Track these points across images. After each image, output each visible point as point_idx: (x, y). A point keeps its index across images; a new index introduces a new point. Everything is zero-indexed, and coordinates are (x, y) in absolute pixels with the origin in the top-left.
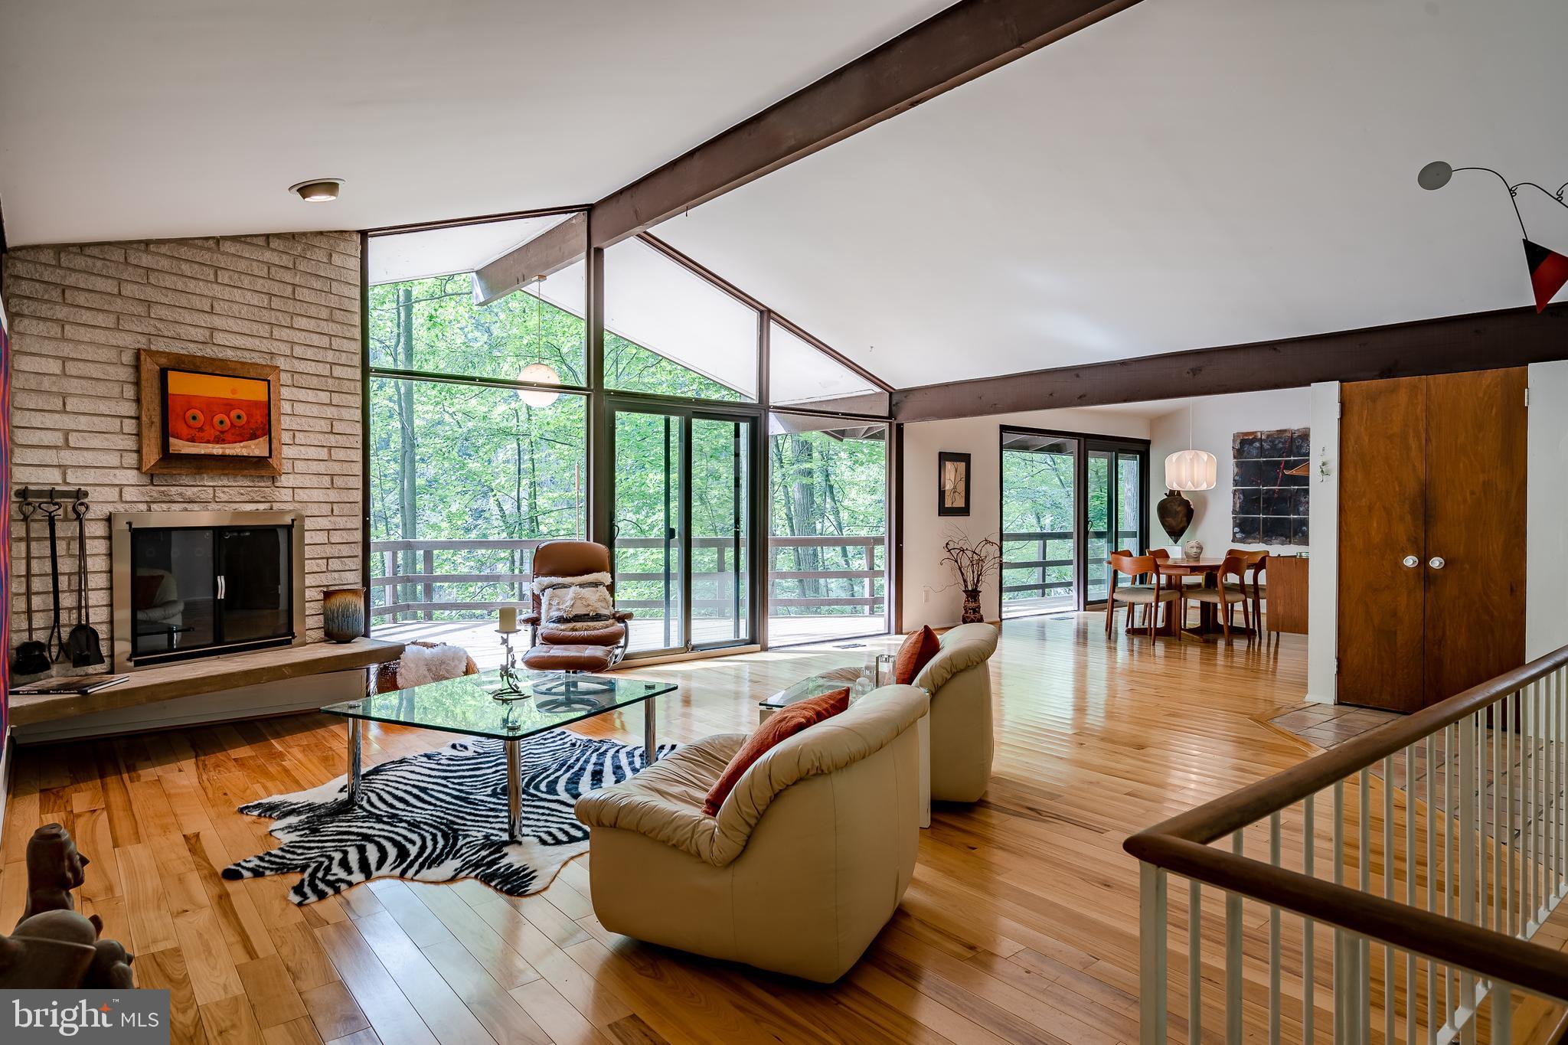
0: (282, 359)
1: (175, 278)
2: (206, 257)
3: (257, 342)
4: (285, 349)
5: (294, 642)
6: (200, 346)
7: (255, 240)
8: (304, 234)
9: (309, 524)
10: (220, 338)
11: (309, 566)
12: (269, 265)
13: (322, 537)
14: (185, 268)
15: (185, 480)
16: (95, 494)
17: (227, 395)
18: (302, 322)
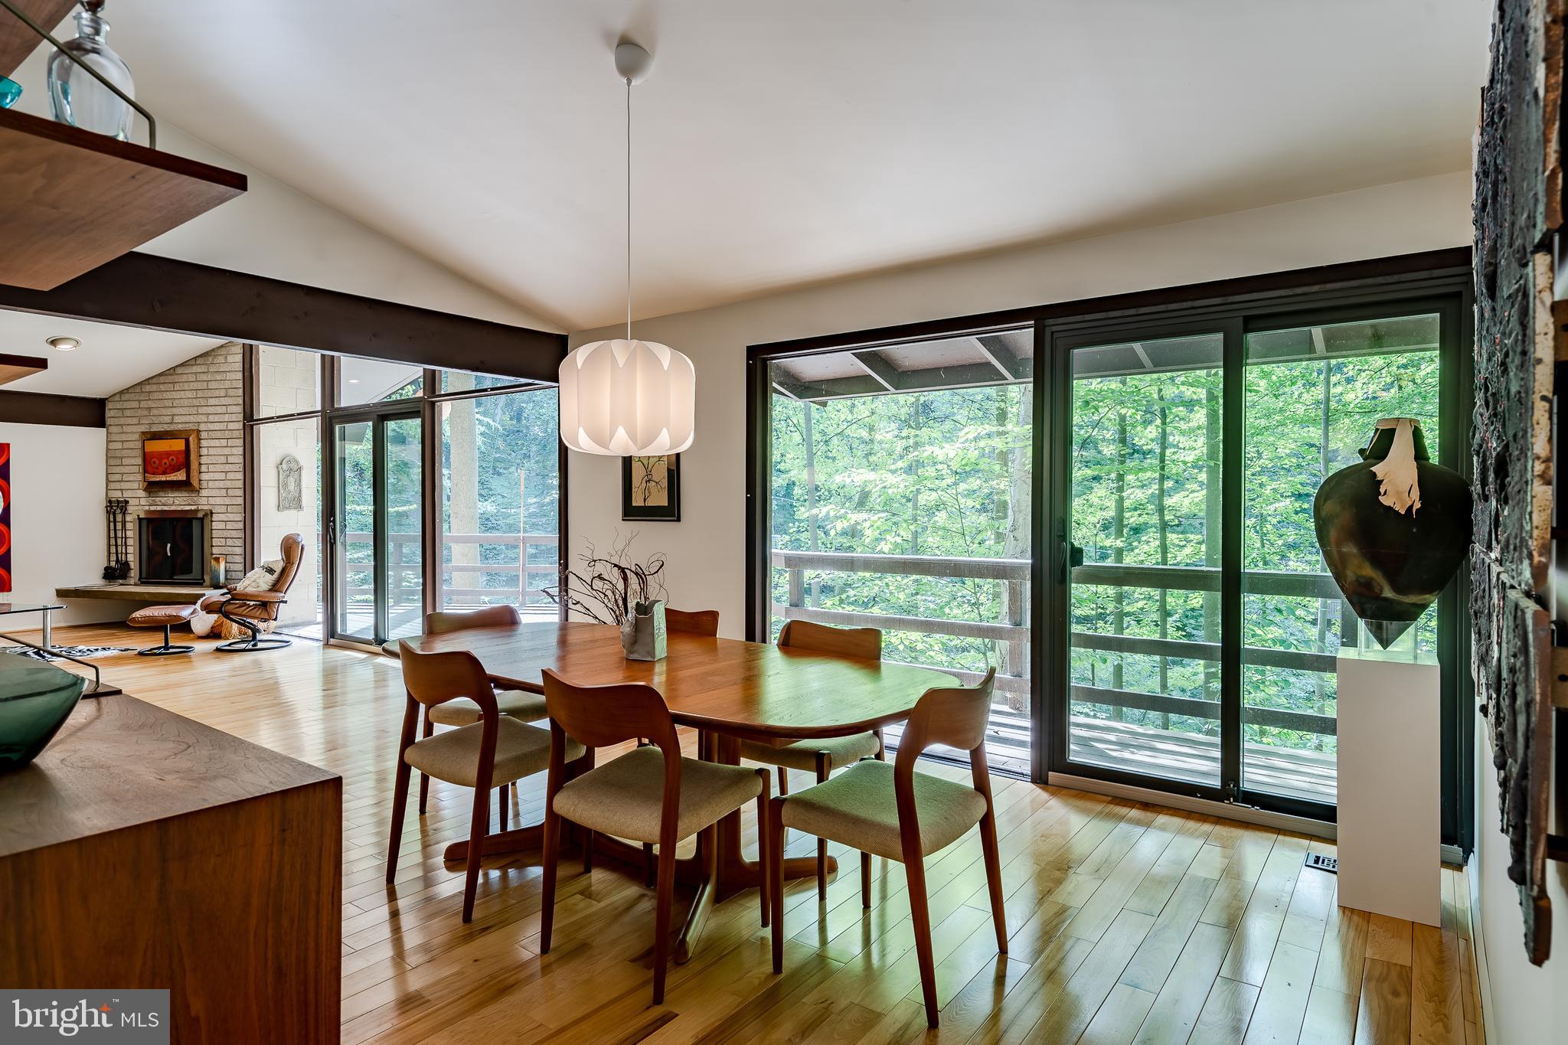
0: (203, 425)
1: (158, 393)
2: (170, 379)
3: (191, 417)
4: (204, 418)
5: (205, 584)
6: (168, 425)
7: (190, 363)
8: (213, 350)
9: (215, 517)
10: (177, 419)
11: (215, 542)
12: (196, 373)
13: (222, 526)
14: (162, 387)
15: (161, 494)
16: (132, 502)
17: (167, 449)
18: (212, 401)
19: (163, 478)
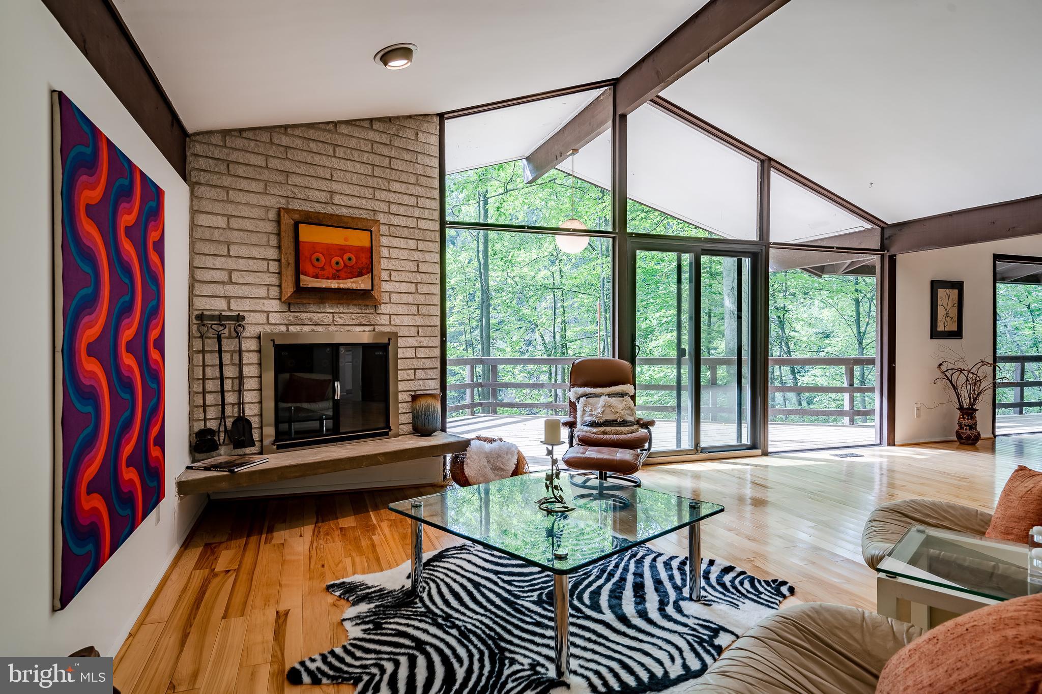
0: (382, 215)
1: (305, 154)
2: (326, 137)
3: (364, 201)
4: (383, 207)
5: (390, 433)
6: (323, 206)
7: (362, 124)
8: (398, 118)
9: (401, 342)
10: (337, 199)
11: (402, 375)
12: (373, 142)
13: (410, 353)
14: (313, 146)
15: (313, 308)
16: (250, 318)
17: (341, 242)
18: (396, 186)
19: (334, 284)
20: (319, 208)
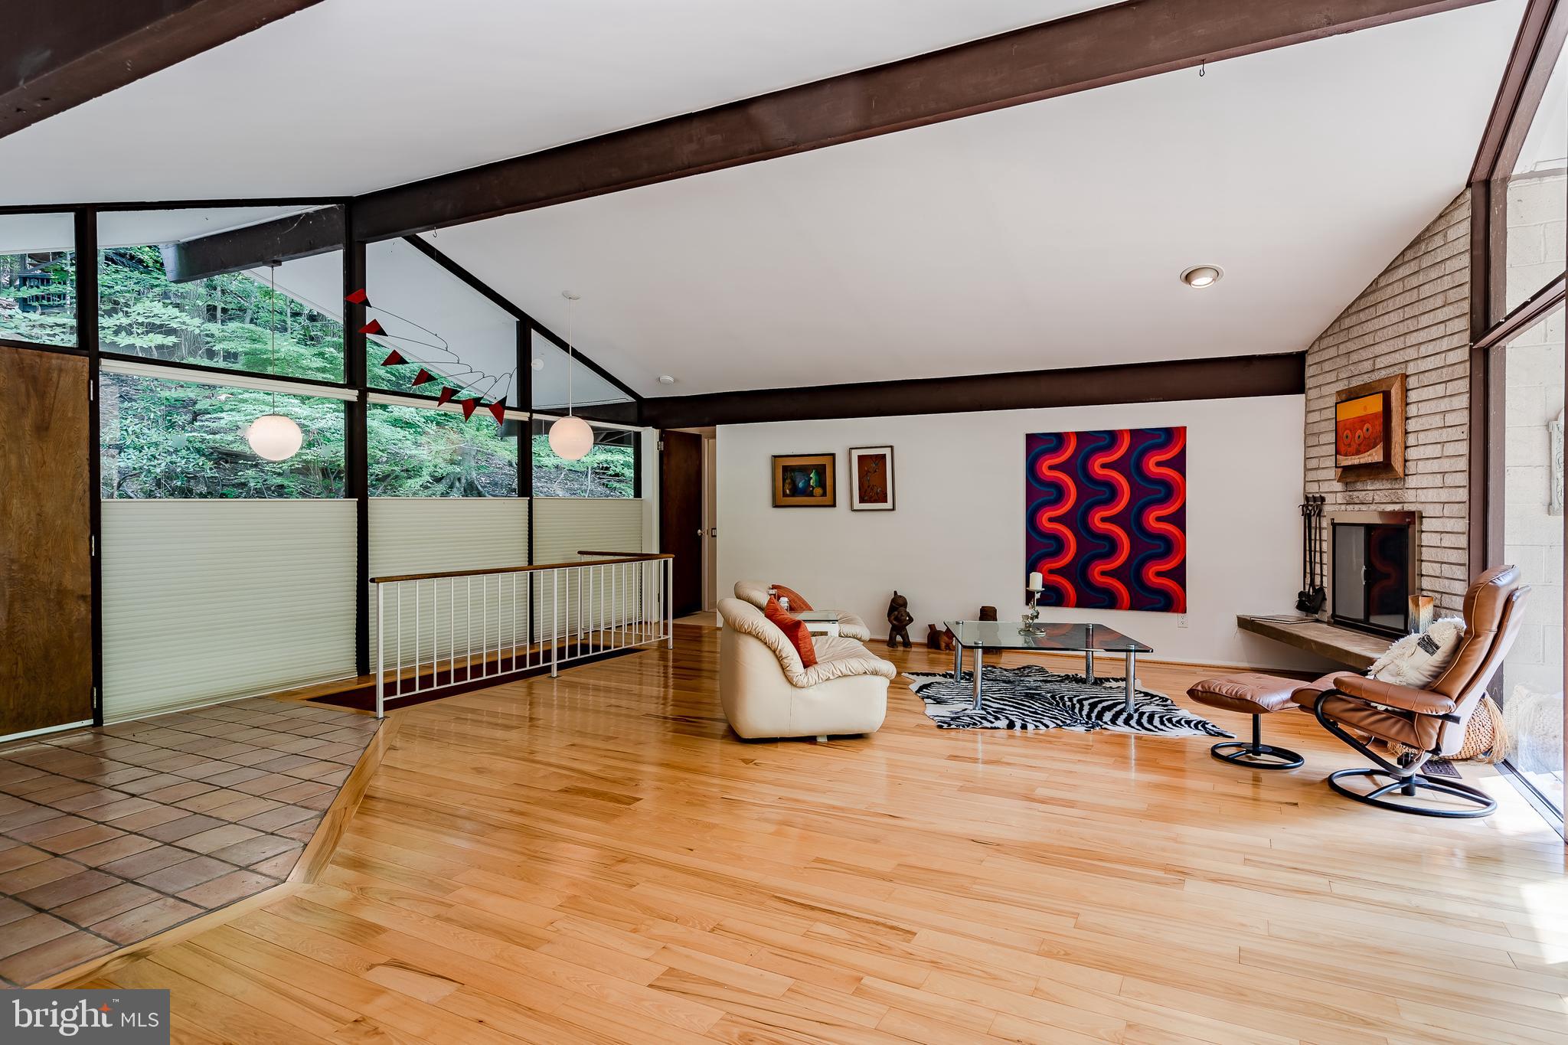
0: (1410, 365)
1: (1358, 328)
2: (1372, 299)
3: (1397, 355)
4: (1412, 353)
6: (1369, 375)
9: (1427, 525)
10: (1378, 363)
12: (1404, 279)
13: (1435, 540)
14: (1363, 316)
15: (1359, 486)
16: (1329, 498)
17: (1361, 413)
19: (1359, 460)
20: (1366, 379)
